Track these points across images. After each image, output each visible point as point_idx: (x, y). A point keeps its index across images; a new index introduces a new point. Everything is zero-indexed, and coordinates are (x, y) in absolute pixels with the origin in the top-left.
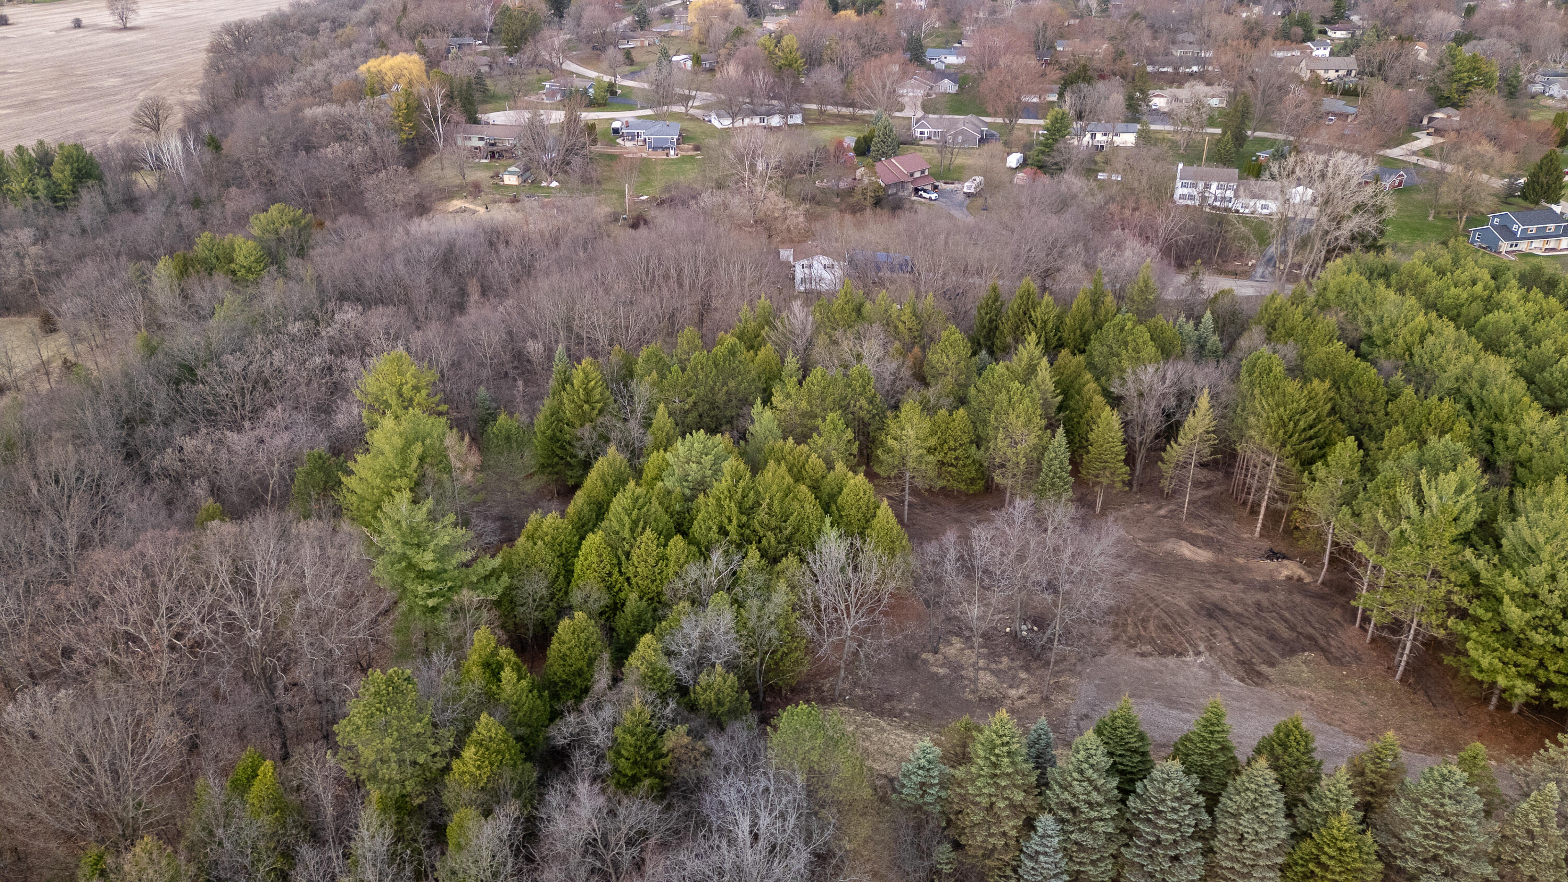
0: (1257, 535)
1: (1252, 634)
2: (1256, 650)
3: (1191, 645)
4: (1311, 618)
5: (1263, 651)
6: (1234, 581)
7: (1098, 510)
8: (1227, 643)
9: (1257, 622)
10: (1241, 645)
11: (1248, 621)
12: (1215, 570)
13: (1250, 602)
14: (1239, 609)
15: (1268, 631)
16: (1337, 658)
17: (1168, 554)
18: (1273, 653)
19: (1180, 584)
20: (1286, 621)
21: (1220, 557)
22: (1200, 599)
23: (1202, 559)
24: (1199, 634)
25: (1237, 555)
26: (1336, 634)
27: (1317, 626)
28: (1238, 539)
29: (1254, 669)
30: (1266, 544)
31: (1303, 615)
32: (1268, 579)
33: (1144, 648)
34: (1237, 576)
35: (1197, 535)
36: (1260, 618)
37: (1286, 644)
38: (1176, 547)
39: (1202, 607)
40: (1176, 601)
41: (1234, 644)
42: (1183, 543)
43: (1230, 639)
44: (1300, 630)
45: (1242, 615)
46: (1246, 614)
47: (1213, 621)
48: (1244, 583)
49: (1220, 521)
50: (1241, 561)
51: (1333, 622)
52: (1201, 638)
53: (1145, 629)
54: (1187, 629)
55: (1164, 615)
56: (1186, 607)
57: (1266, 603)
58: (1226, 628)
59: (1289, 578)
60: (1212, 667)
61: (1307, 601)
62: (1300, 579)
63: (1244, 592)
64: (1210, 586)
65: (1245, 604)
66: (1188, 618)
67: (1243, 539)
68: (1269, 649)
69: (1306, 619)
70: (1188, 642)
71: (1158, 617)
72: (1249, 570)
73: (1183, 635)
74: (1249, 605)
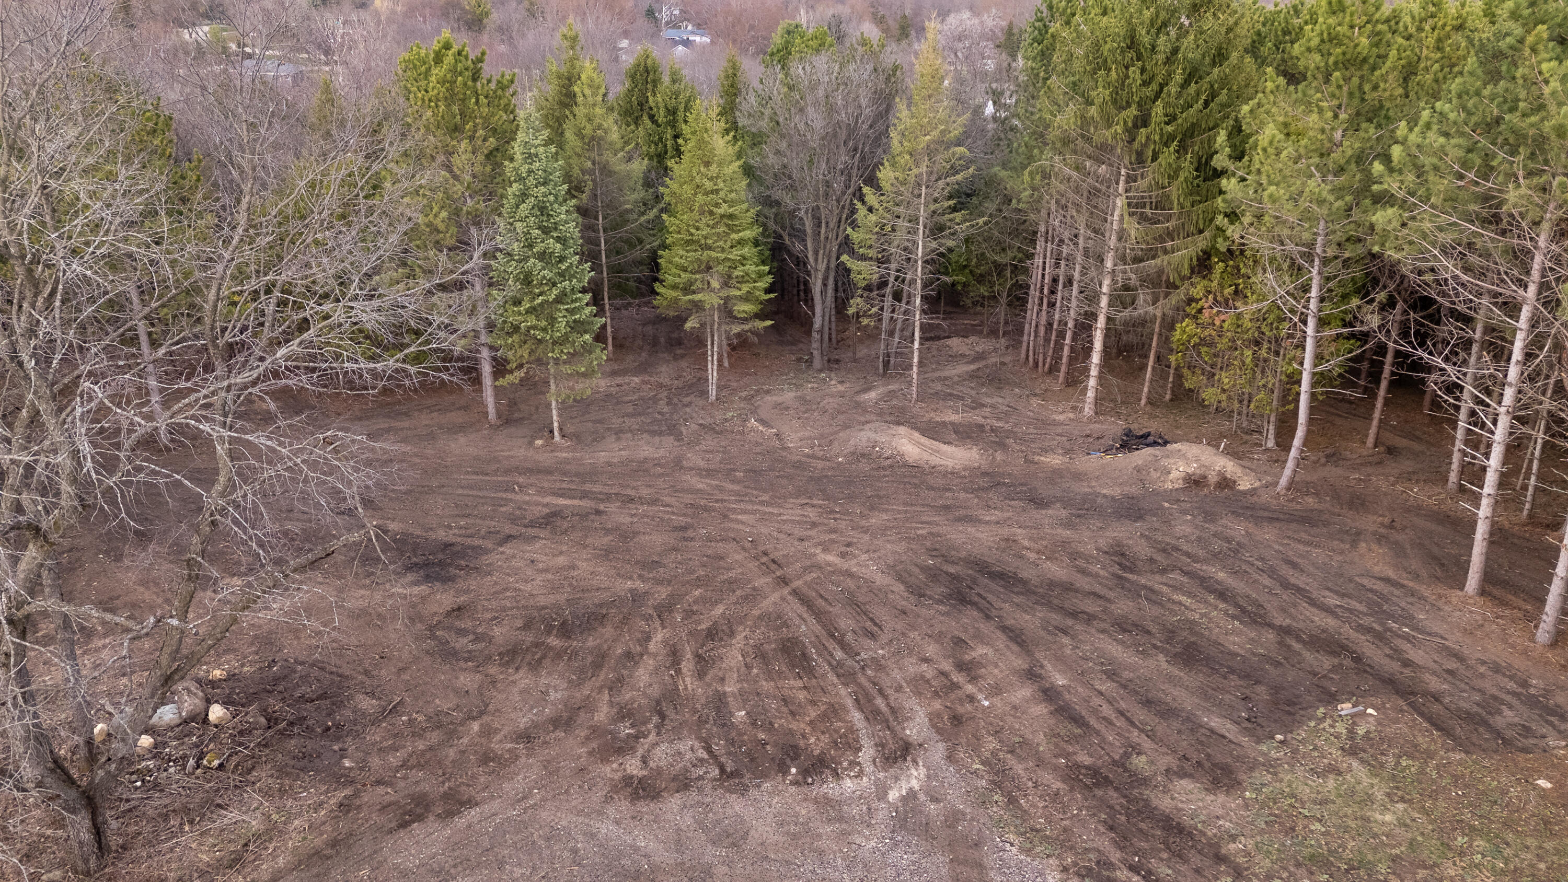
0: (1088, 410)
1: (1115, 650)
2: (1140, 714)
3: (873, 715)
4: (1300, 580)
5: (1167, 712)
6: (1040, 503)
7: (713, 391)
8: (1023, 693)
9: (1123, 606)
10: (1076, 697)
11: (1091, 606)
12: (983, 482)
13: (1090, 549)
14: (1057, 570)
15: (1171, 634)
16: (1469, 717)
17: (860, 456)
18: (1215, 722)
19: (876, 520)
20: (1223, 594)
21: (999, 456)
22: (932, 552)
23: (950, 464)
24: (913, 667)
25: (1045, 451)
26: (1408, 619)
27: (1333, 600)
28: (1044, 423)
29: (1147, 811)
30: (1114, 427)
31: (1272, 573)
32: (1134, 490)
33: (662, 755)
34: (1045, 491)
35: (944, 424)
36: (1135, 592)
37: (1250, 675)
38: (882, 438)
39: (934, 575)
40: (851, 565)
41: (1049, 694)
42: (902, 430)
43: (1032, 675)
44: (1280, 620)
45: (1068, 588)
46: (1082, 582)
47: (970, 616)
48: (1066, 502)
49: (999, 400)
50: (1055, 460)
51: (1379, 586)
52: (918, 684)
53: (703, 664)
54: (870, 650)
55: (793, 609)
56: (881, 580)
57: (1142, 549)
58: (1016, 637)
59: (1195, 482)
60: (953, 818)
61: (1268, 534)
62: (1225, 483)
63: (1068, 525)
64: (969, 519)
65: (1075, 556)
66: (881, 614)
67: (1055, 423)
68: (1187, 701)
69: (1286, 585)
70: (863, 702)
71: (776, 620)
72: (1078, 476)
73: (847, 677)
74: (1088, 558)
